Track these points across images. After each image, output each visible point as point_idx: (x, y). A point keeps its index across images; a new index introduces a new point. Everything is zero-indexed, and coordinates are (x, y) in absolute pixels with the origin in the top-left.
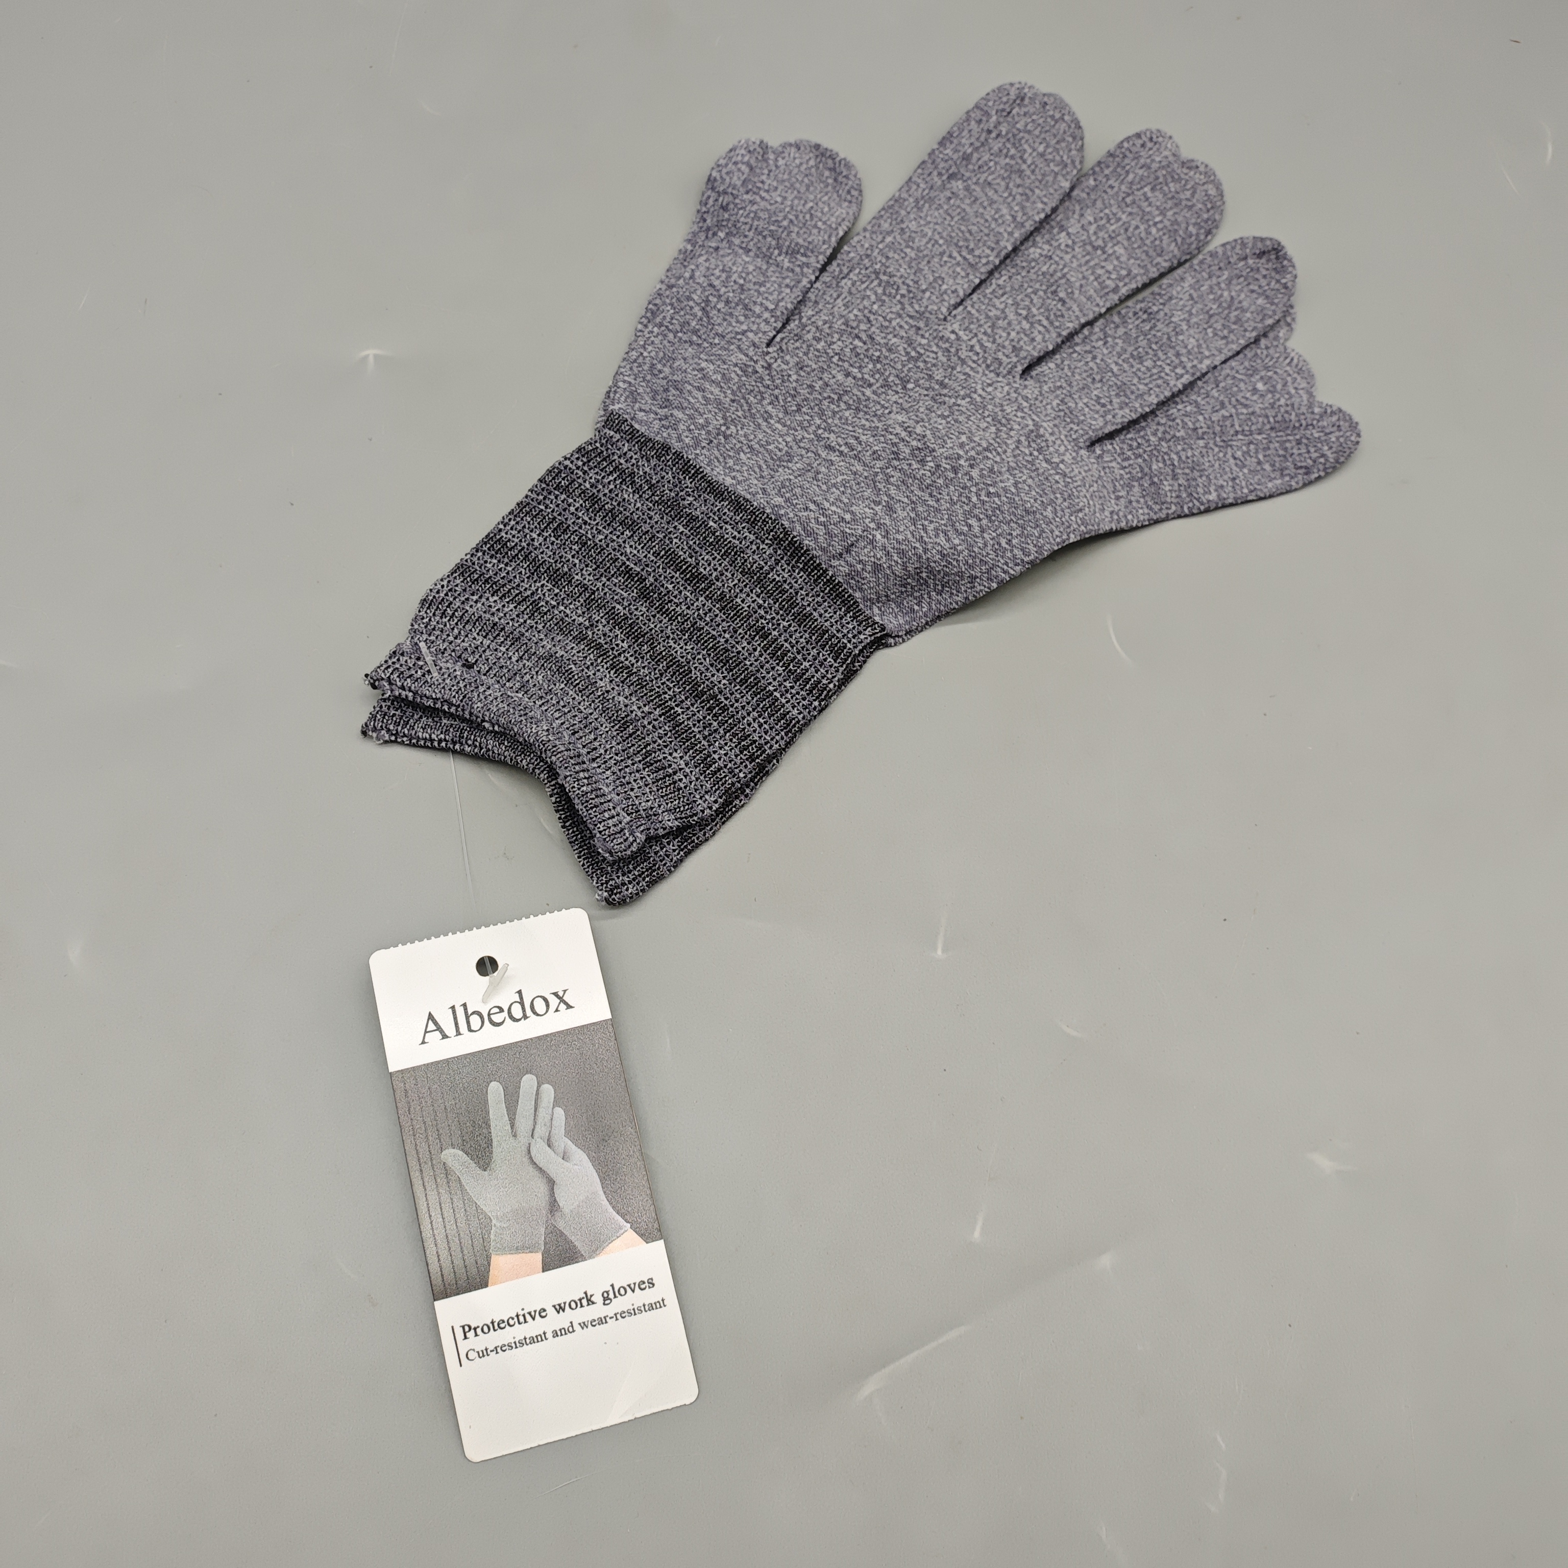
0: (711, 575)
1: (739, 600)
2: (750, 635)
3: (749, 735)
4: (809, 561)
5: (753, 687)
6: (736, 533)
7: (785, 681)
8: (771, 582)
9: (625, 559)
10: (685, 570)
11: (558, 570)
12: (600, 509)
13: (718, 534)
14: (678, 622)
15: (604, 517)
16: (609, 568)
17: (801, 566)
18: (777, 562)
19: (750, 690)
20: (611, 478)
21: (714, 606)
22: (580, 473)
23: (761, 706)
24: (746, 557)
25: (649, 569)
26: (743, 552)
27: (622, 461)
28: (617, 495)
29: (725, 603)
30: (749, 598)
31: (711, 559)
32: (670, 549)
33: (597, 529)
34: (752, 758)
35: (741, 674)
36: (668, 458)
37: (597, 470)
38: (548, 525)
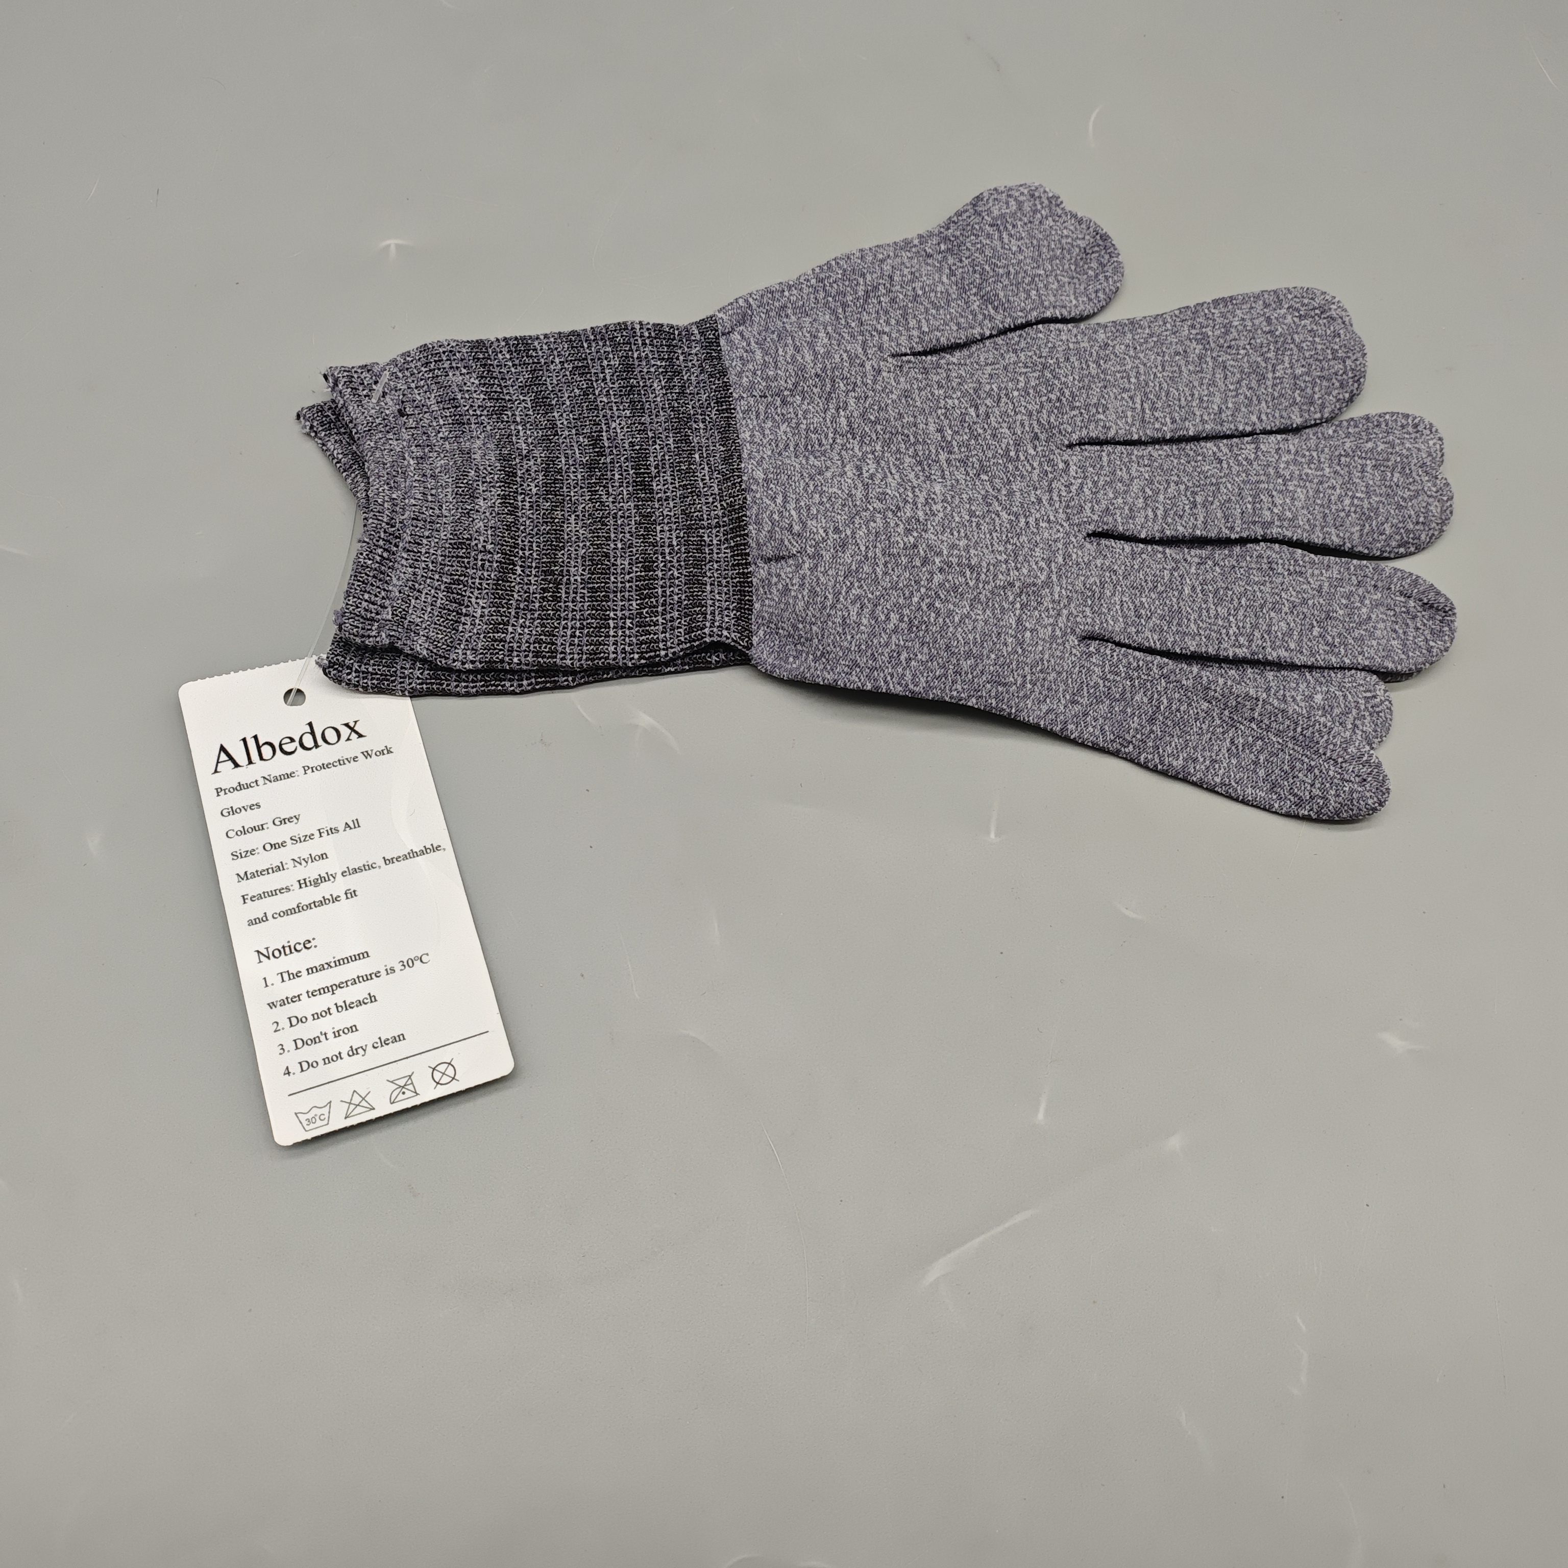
0: (657, 493)
1: (659, 528)
3: (554, 636)
4: (741, 545)
5: (597, 601)
6: (707, 478)
7: (629, 618)
8: (697, 536)
9: (604, 429)
10: (641, 473)
11: (547, 398)
12: (626, 379)
13: (693, 467)
14: (594, 507)
15: (623, 387)
16: (586, 426)
17: (732, 544)
18: (718, 525)
19: (592, 601)
20: (659, 363)
21: (635, 517)
22: (640, 342)
23: (588, 621)
24: (697, 501)
25: (614, 451)
26: (698, 496)
27: (681, 358)
28: (649, 379)
29: (647, 522)
30: (668, 533)
31: (670, 481)
32: (645, 449)
33: (608, 391)
34: (537, 654)
35: (597, 583)
36: (717, 382)
37: (655, 349)
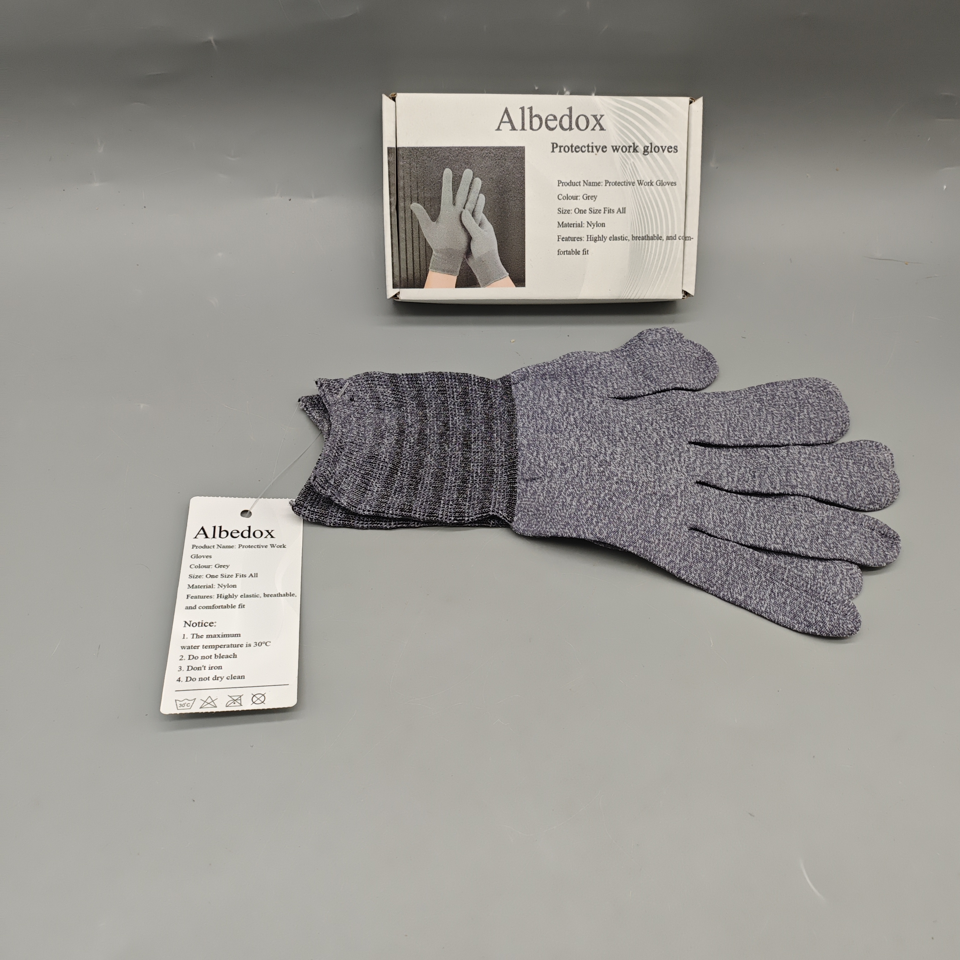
0: (473, 449)
1: (472, 464)
2: (459, 477)
4: (513, 474)
5: (436, 492)
6: (499, 444)
8: (491, 470)
9: (451, 420)
10: (466, 440)
11: (424, 403)
12: (464, 398)
13: (493, 439)
15: (462, 402)
16: (442, 417)
17: (509, 474)
18: (502, 465)
19: (434, 492)
20: (481, 393)
21: (461, 458)
22: (473, 383)
24: (493, 454)
25: (455, 430)
26: (494, 452)
28: (476, 399)
29: (466, 461)
30: (476, 467)
31: (480, 445)
33: (454, 403)
35: (437, 485)
36: (509, 404)
37: (480, 387)
38: (440, 387)
